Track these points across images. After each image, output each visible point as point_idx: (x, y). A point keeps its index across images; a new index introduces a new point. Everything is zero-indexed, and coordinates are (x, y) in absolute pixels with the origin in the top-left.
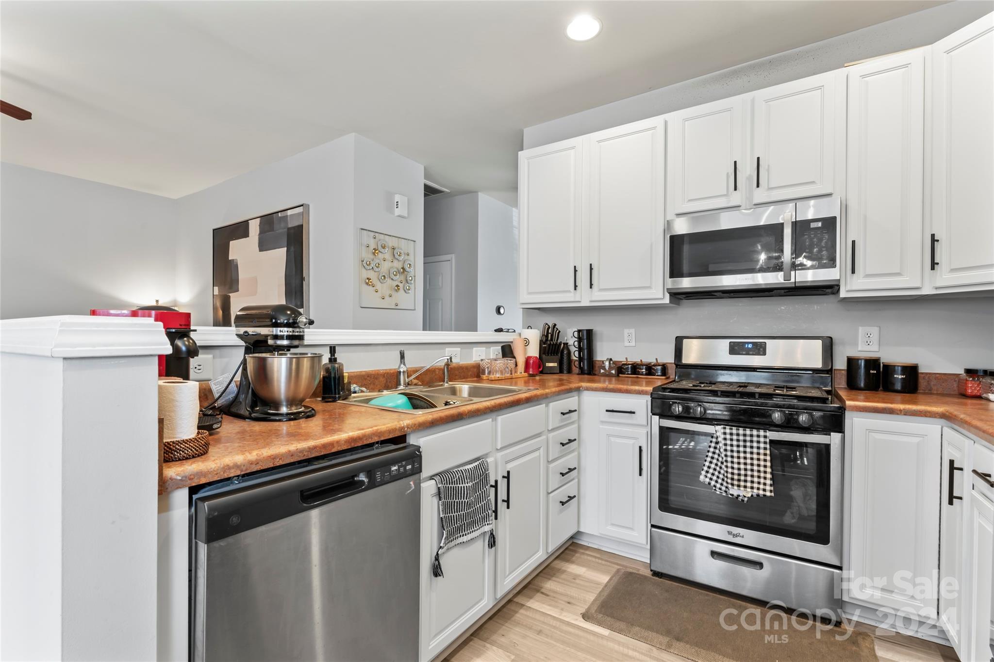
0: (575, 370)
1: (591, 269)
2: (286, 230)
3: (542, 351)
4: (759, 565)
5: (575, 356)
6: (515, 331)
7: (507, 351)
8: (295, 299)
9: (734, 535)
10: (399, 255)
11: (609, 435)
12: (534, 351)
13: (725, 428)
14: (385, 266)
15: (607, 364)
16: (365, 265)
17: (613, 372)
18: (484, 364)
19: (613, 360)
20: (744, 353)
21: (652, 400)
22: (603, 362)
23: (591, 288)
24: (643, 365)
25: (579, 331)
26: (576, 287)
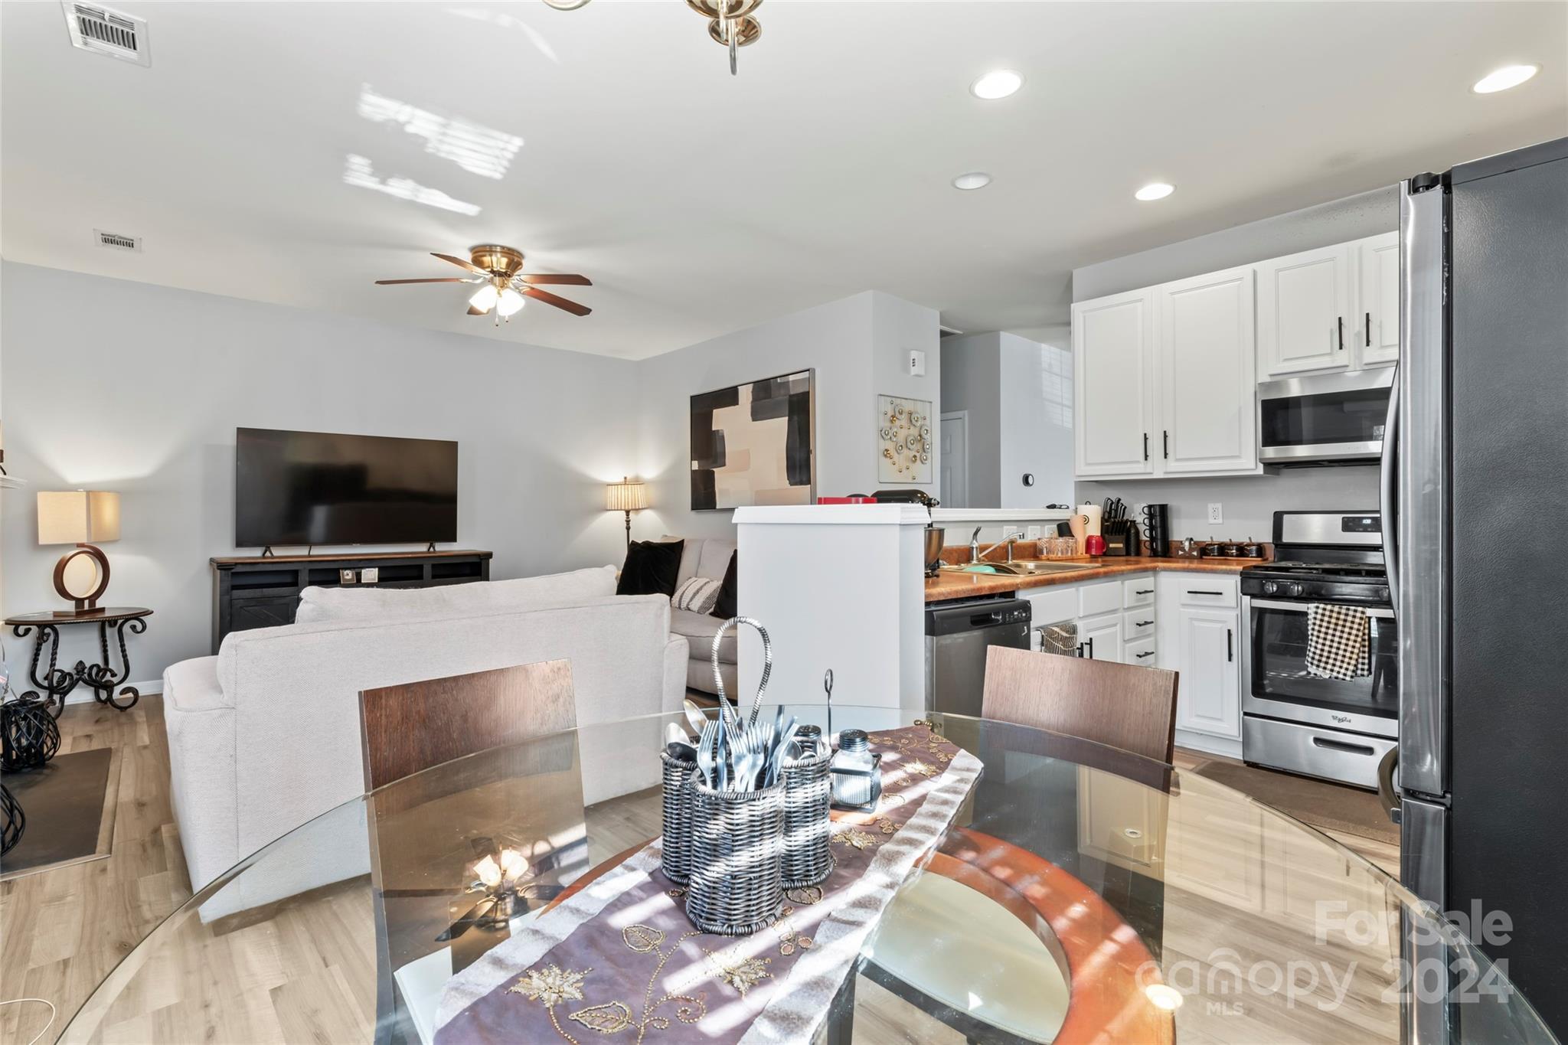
0: (1146, 551)
1: (1165, 437)
2: (788, 396)
3: (1105, 530)
4: (1369, 751)
5: (1145, 536)
6: (1068, 508)
7: (1064, 529)
8: (800, 473)
9: (1339, 720)
10: (917, 421)
11: (1191, 619)
12: (1094, 529)
14: (902, 434)
15: (1187, 544)
16: (883, 435)
17: (1195, 553)
18: (1043, 544)
19: (1195, 540)
20: (1361, 529)
21: (1241, 579)
22: (1181, 542)
23: (1166, 457)
24: (1233, 545)
25: (1150, 507)
26: (1146, 457)
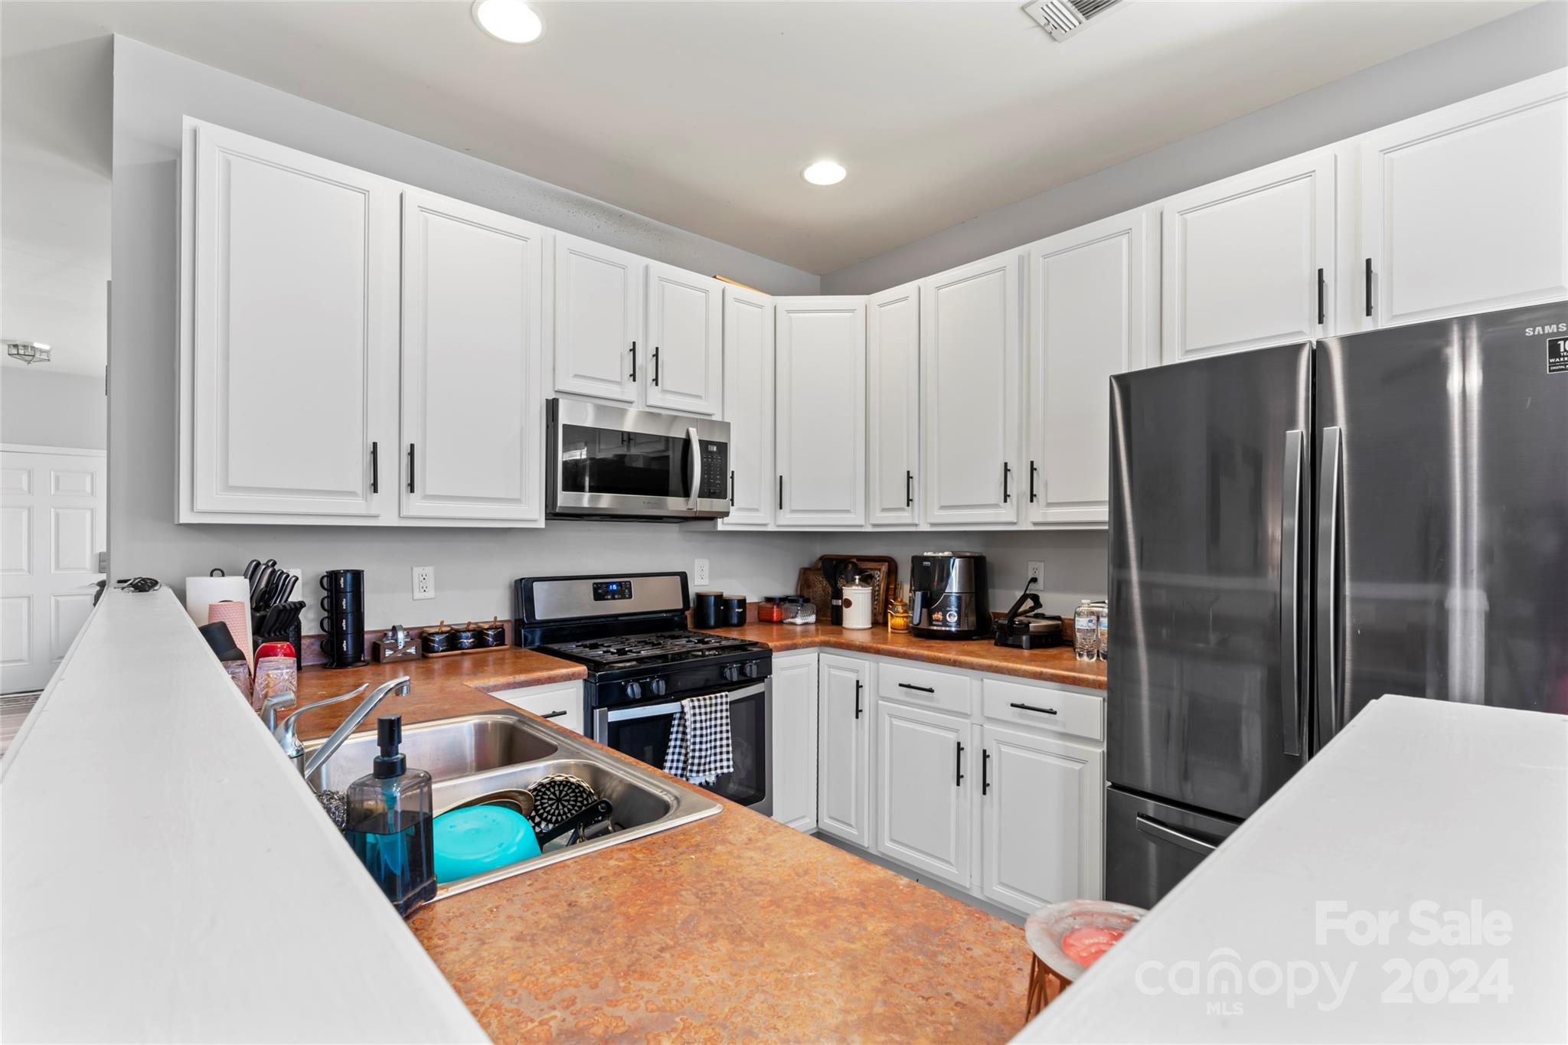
1: (410, 455)
13: (692, 701)
15: (398, 636)
17: (412, 650)
19: (408, 627)
20: (609, 597)
22: (385, 634)
23: (411, 490)
24: (469, 631)
25: (335, 576)
